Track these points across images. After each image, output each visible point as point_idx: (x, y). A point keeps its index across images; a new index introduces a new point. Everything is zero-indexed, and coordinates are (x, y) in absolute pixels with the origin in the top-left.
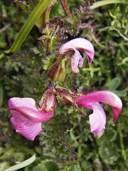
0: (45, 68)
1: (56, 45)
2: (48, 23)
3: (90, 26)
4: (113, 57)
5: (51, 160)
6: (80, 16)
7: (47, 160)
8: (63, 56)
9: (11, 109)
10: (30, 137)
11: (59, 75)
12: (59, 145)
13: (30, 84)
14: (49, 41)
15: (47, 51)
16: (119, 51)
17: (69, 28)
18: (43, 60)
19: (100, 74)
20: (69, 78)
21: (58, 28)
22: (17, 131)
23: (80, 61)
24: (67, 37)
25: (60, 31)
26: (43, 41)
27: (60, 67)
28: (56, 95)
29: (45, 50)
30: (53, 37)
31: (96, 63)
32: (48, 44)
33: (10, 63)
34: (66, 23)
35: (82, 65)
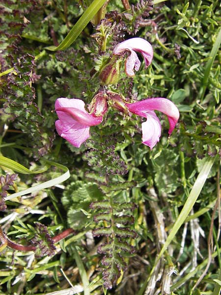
0: (97, 68)
1: (111, 44)
2: (104, 19)
3: (154, 23)
4: (180, 63)
5: (94, 183)
6: (140, 11)
7: (90, 183)
8: (118, 57)
9: (58, 110)
10: (75, 143)
11: (112, 77)
12: (107, 157)
13: (76, 89)
14: (103, 38)
15: (100, 51)
16: (189, 56)
17: (128, 25)
18: (95, 59)
19: (163, 83)
20: (124, 83)
21: (114, 25)
22: (62, 135)
23: (136, 63)
24: (124, 36)
25: (116, 28)
26: (97, 39)
27: (113, 68)
28: (107, 100)
29: (97, 49)
30: (108, 35)
31: (159, 69)
32: (102, 43)
33: (53, 63)
34: (124, 19)
35: (138, 69)
